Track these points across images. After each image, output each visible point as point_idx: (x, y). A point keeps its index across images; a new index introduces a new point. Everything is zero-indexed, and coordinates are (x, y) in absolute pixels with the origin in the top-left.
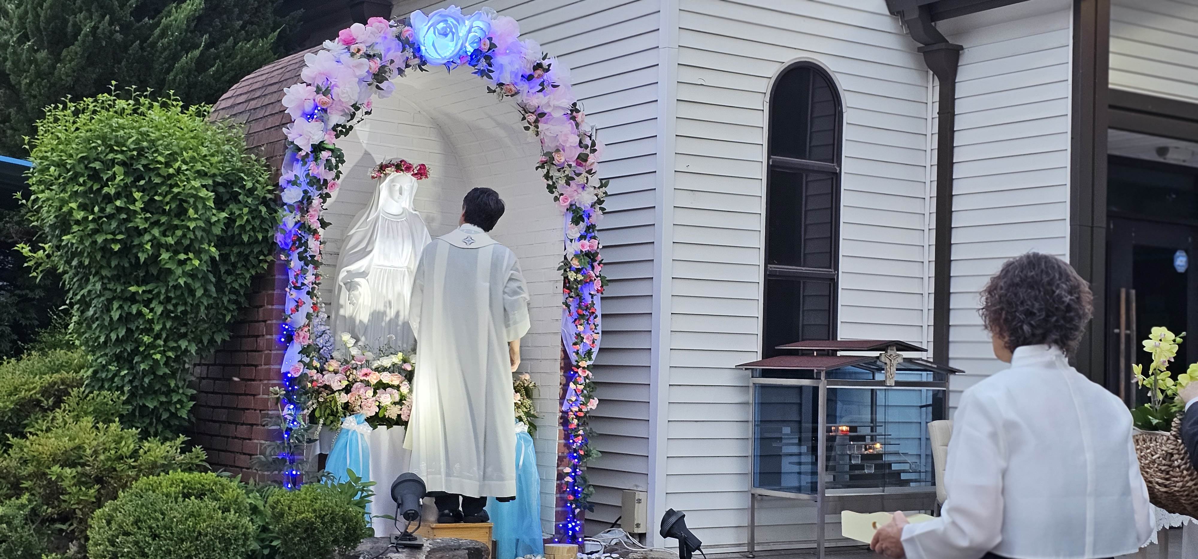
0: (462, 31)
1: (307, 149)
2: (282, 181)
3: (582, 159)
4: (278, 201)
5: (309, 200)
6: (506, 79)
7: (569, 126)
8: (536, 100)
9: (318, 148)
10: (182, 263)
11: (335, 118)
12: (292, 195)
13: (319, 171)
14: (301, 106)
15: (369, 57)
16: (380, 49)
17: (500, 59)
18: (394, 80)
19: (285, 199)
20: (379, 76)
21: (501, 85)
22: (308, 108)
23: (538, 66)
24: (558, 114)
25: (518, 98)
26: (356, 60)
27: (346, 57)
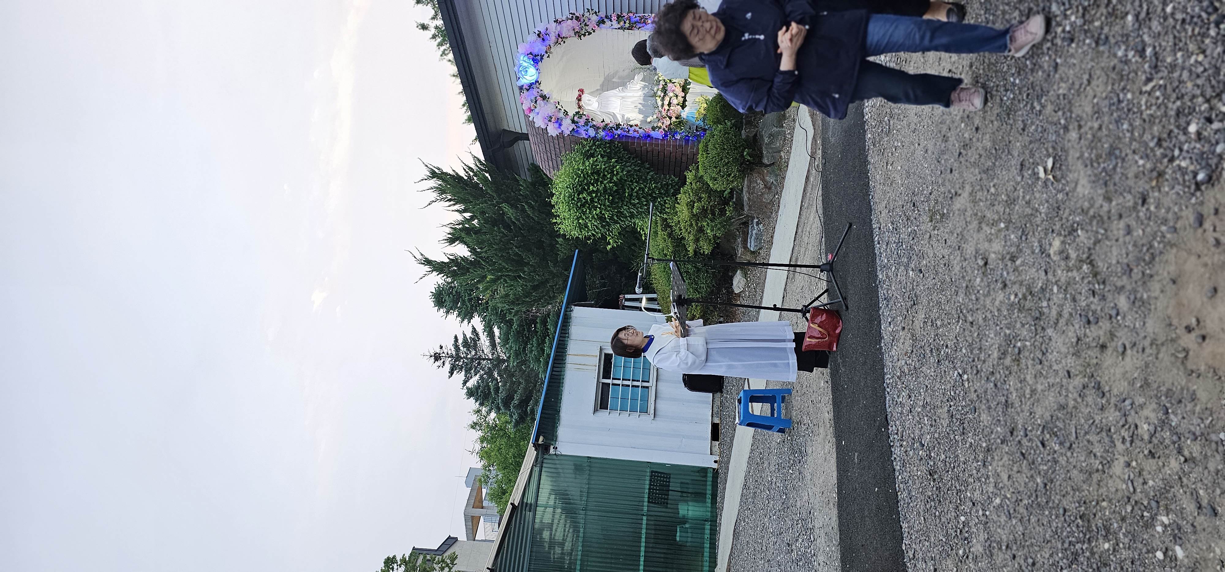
0: (525, 64)
1: (574, 126)
2: (586, 137)
3: (577, 18)
4: (594, 139)
5: (594, 126)
6: (544, 48)
7: (564, 24)
8: (553, 38)
9: (573, 121)
10: (617, 172)
11: (561, 115)
12: (592, 132)
13: (582, 122)
14: (556, 128)
15: (536, 102)
16: (533, 98)
17: (536, 51)
18: (545, 92)
19: (593, 135)
20: (544, 97)
21: (546, 52)
22: (557, 125)
23: (539, 35)
24: (559, 28)
25: (552, 45)
26: (538, 106)
27: (537, 110)
